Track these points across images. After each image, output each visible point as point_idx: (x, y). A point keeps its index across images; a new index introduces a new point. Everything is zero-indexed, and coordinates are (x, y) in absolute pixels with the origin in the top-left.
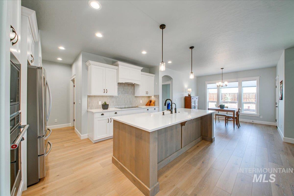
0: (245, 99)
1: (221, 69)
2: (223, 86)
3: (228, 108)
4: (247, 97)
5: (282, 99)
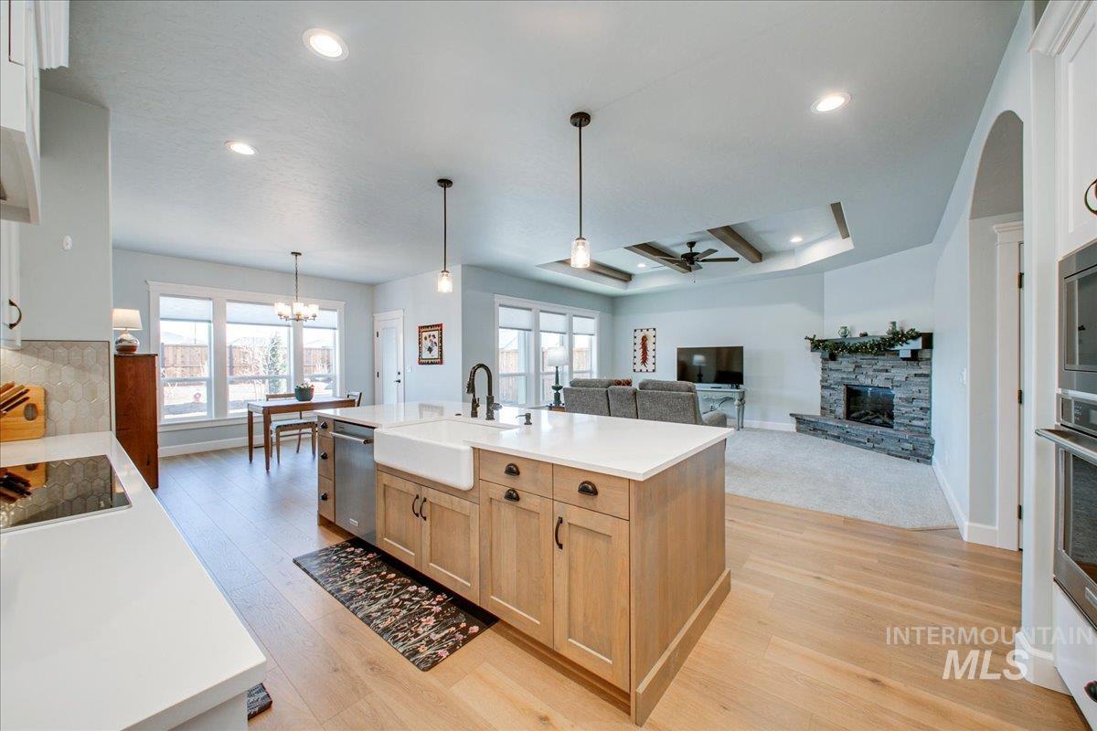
1: (292, 253)
5: (441, 363)
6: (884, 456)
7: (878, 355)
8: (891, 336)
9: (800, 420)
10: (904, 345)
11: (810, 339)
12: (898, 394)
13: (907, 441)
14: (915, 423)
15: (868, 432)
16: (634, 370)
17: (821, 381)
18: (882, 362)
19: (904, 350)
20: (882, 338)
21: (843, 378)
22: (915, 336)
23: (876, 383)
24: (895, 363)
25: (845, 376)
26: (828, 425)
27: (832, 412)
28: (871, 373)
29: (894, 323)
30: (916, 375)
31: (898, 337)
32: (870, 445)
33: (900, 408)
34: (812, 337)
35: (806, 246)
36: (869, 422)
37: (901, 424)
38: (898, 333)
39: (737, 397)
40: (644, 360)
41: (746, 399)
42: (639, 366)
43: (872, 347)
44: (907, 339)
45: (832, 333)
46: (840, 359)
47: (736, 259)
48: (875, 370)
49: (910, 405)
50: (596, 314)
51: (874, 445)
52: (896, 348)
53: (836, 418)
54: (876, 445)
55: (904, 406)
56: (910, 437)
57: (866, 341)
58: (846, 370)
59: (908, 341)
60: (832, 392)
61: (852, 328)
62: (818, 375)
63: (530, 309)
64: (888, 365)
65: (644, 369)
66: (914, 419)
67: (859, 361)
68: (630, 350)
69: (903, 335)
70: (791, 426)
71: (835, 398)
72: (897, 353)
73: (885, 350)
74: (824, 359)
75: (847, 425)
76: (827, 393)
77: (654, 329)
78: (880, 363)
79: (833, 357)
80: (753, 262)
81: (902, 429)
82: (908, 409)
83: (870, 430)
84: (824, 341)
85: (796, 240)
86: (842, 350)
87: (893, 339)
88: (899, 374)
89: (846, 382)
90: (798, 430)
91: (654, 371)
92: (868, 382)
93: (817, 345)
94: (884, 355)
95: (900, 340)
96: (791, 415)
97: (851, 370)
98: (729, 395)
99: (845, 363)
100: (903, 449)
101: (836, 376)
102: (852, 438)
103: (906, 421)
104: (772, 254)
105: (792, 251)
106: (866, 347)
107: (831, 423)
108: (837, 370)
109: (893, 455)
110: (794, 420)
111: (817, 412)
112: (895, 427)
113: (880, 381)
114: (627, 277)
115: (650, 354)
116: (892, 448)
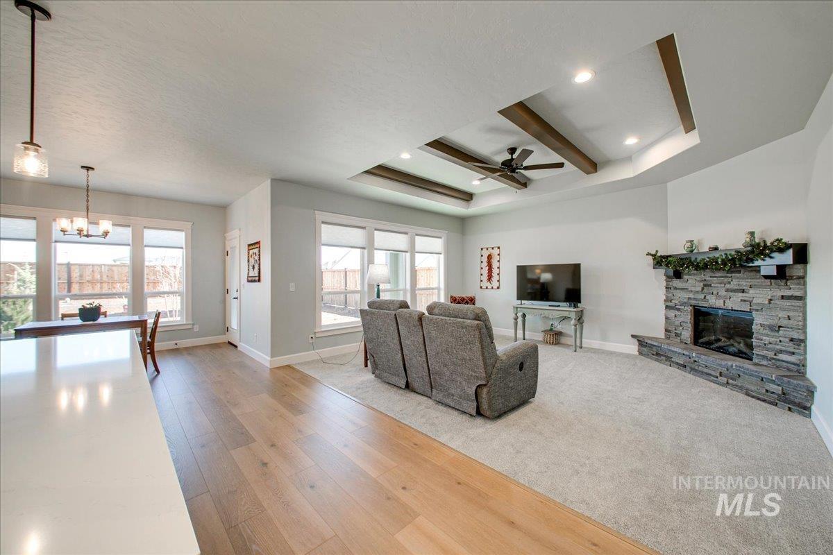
0: (99, 285)
1: (83, 167)
2: (91, 236)
3: (108, 313)
4: (105, 278)
5: (259, 281)
6: (742, 396)
7: (732, 272)
8: (749, 248)
9: (642, 342)
10: (767, 259)
11: (652, 255)
12: (759, 319)
13: (773, 382)
14: (782, 357)
15: (720, 365)
16: (481, 287)
17: (665, 301)
18: (738, 281)
19: (768, 266)
20: (738, 252)
21: (689, 298)
22: (781, 248)
23: (729, 305)
24: (754, 282)
25: (691, 296)
26: (673, 351)
27: (677, 335)
28: (722, 293)
29: (752, 234)
30: (783, 297)
31: (759, 250)
32: (724, 380)
33: (761, 336)
34: (653, 253)
35: (643, 149)
36: (722, 350)
37: (764, 357)
38: (758, 245)
39: (573, 316)
40: (490, 278)
41: (585, 318)
42: (485, 284)
43: (724, 263)
44: (772, 251)
45: (677, 247)
46: (686, 277)
47: (561, 165)
48: (727, 290)
49: (777, 334)
50: (444, 234)
51: (729, 380)
52: (756, 263)
53: (681, 342)
54: (730, 381)
55: (767, 335)
56: (778, 377)
57: (717, 255)
58: (693, 289)
59: (773, 255)
60: (678, 313)
61: (699, 242)
62: (661, 294)
63: (363, 228)
64: (744, 284)
65: (490, 287)
66: (781, 351)
67: (707, 279)
68: (477, 268)
69: (765, 247)
70: (633, 348)
71: (682, 319)
72: (757, 269)
73: (742, 266)
74: (668, 277)
75: (696, 353)
76: (672, 314)
77: (499, 248)
78: (735, 282)
79: (678, 275)
80: (588, 173)
81: (765, 362)
82: (772, 340)
83: (723, 363)
84: (667, 257)
85: (631, 141)
86: (688, 267)
87: (752, 252)
88: (761, 295)
89: (693, 302)
90: (640, 353)
91: (498, 288)
92: (719, 303)
93: (660, 261)
94: (740, 272)
95: (762, 253)
96: (633, 336)
97: (700, 289)
98: (566, 314)
99: (692, 281)
100: (767, 391)
101: (681, 296)
102: (700, 368)
103: (771, 354)
104: (608, 163)
105: (628, 158)
106: (717, 262)
107: (675, 349)
108: (682, 289)
109: (753, 397)
110: (635, 341)
111: (661, 334)
112: (755, 360)
113: (735, 303)
114: (467, 197)
115: (495, 271)
116: (753, 388)
